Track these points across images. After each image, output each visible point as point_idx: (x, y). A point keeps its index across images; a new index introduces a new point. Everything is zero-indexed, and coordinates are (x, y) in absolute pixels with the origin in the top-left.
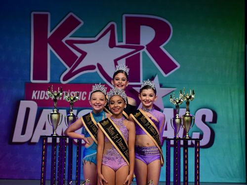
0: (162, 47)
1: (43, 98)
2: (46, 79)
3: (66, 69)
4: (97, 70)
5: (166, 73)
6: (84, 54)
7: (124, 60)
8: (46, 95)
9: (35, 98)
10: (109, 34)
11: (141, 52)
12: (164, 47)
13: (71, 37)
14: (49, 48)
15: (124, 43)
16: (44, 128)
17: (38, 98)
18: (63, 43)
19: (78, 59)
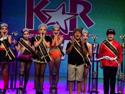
0: (87, 15)
2: (32, 29)
5: (88, 27)
6: (50, 17)
8: (32, 36)
10: (62, 8)
11: (78, 16)
13: (44, 9)
14: (34, 14)
15: (69, 12)
18: (41, 12)
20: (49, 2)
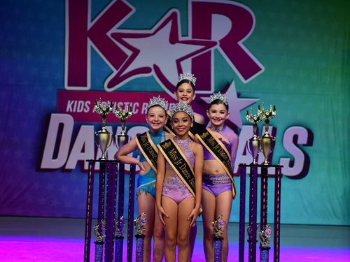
0: (240, 43)
1: (81, 111)
2: (86, 86)
3: (113, 72)
4: (153, 73)
5: (246, 79)
6: (136, 52)
7: (189, 61)
8: (85, 107)
9: (71, 110)
10: (169, 25)
11: (212, 49)
12: (243, 43)
13: (118, 28)
14: (90, 43)
15: (190, 38)
16: (83, 151)
17: (74, 111)
18: (108, 38)
19: (127, 59)
20: (131, 10)
